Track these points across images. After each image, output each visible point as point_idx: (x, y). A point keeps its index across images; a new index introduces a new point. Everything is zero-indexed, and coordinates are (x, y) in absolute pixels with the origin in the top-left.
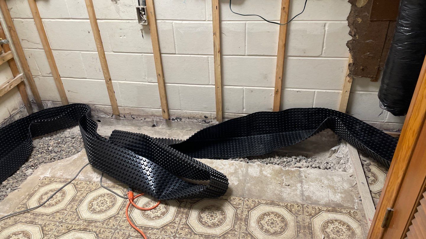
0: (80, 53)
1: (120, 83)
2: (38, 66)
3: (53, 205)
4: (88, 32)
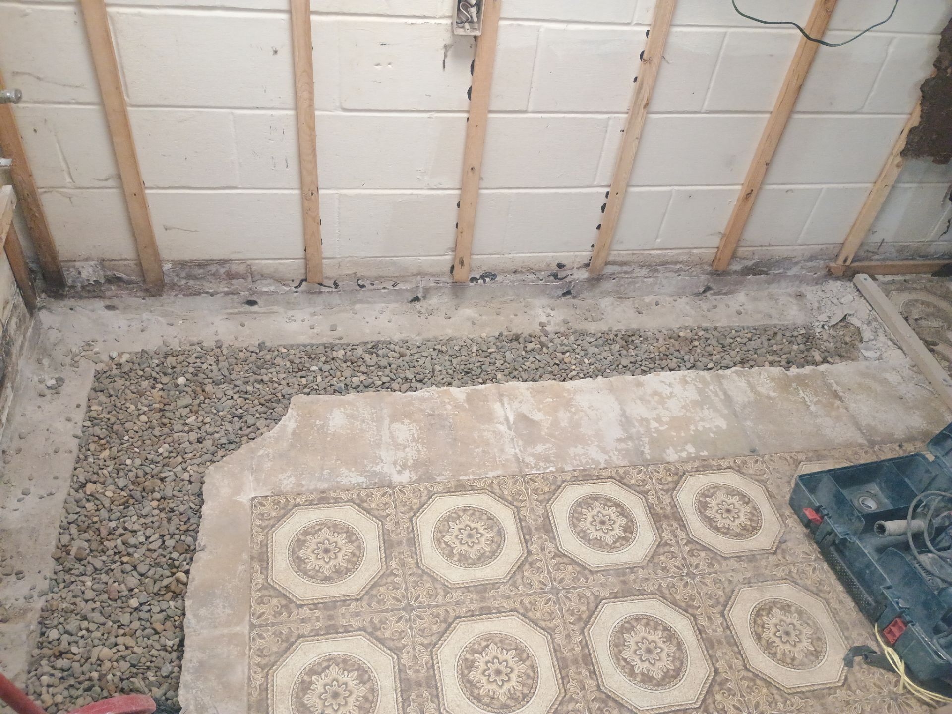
0: (232, 113)
1: (345, 196)
2: (64, 158)
3: (348, 571)
4: (272, 52)
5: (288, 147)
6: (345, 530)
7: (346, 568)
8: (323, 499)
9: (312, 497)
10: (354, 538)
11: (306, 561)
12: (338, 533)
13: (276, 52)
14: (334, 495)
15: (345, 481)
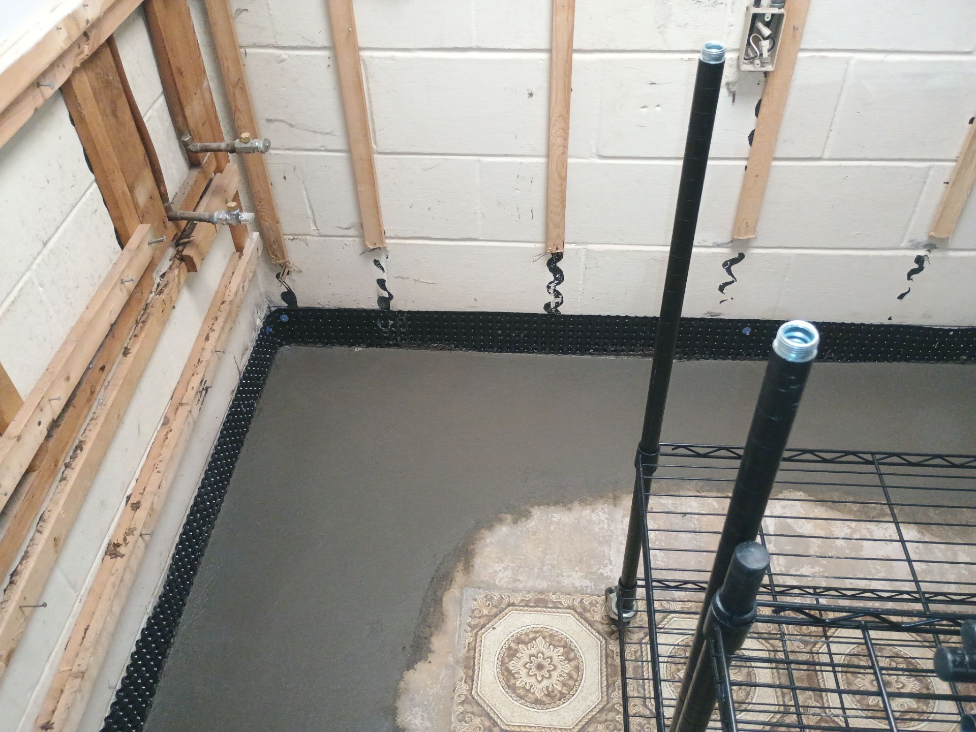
0: (479, 161)
2: (311, 207)
3: (563, 696)
4: (527, 95)
5: (536, 197)
6: (562, 643)
7: (560, 692)
8: (540, 602)
9: (529, 596)
10: (572, 655)
11: (516, 675)
12: (555, 647)
13: (531, 95)
14: (554, 598)
15: (566, 582)
